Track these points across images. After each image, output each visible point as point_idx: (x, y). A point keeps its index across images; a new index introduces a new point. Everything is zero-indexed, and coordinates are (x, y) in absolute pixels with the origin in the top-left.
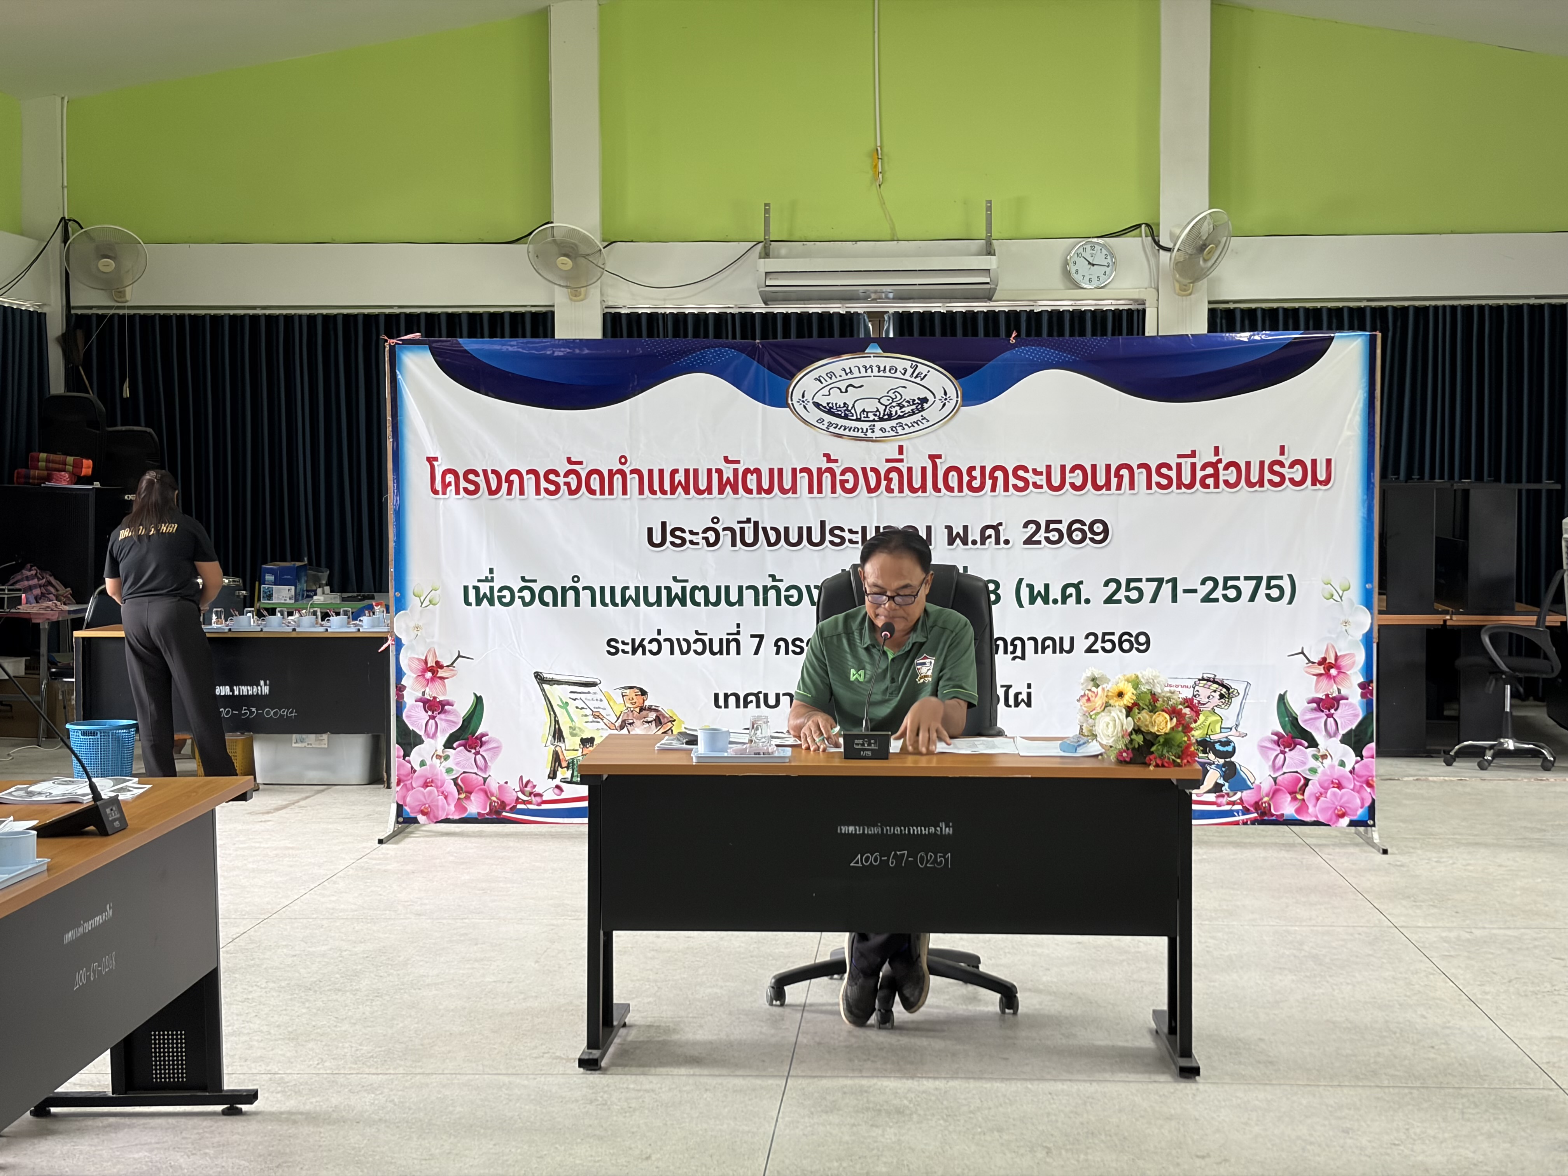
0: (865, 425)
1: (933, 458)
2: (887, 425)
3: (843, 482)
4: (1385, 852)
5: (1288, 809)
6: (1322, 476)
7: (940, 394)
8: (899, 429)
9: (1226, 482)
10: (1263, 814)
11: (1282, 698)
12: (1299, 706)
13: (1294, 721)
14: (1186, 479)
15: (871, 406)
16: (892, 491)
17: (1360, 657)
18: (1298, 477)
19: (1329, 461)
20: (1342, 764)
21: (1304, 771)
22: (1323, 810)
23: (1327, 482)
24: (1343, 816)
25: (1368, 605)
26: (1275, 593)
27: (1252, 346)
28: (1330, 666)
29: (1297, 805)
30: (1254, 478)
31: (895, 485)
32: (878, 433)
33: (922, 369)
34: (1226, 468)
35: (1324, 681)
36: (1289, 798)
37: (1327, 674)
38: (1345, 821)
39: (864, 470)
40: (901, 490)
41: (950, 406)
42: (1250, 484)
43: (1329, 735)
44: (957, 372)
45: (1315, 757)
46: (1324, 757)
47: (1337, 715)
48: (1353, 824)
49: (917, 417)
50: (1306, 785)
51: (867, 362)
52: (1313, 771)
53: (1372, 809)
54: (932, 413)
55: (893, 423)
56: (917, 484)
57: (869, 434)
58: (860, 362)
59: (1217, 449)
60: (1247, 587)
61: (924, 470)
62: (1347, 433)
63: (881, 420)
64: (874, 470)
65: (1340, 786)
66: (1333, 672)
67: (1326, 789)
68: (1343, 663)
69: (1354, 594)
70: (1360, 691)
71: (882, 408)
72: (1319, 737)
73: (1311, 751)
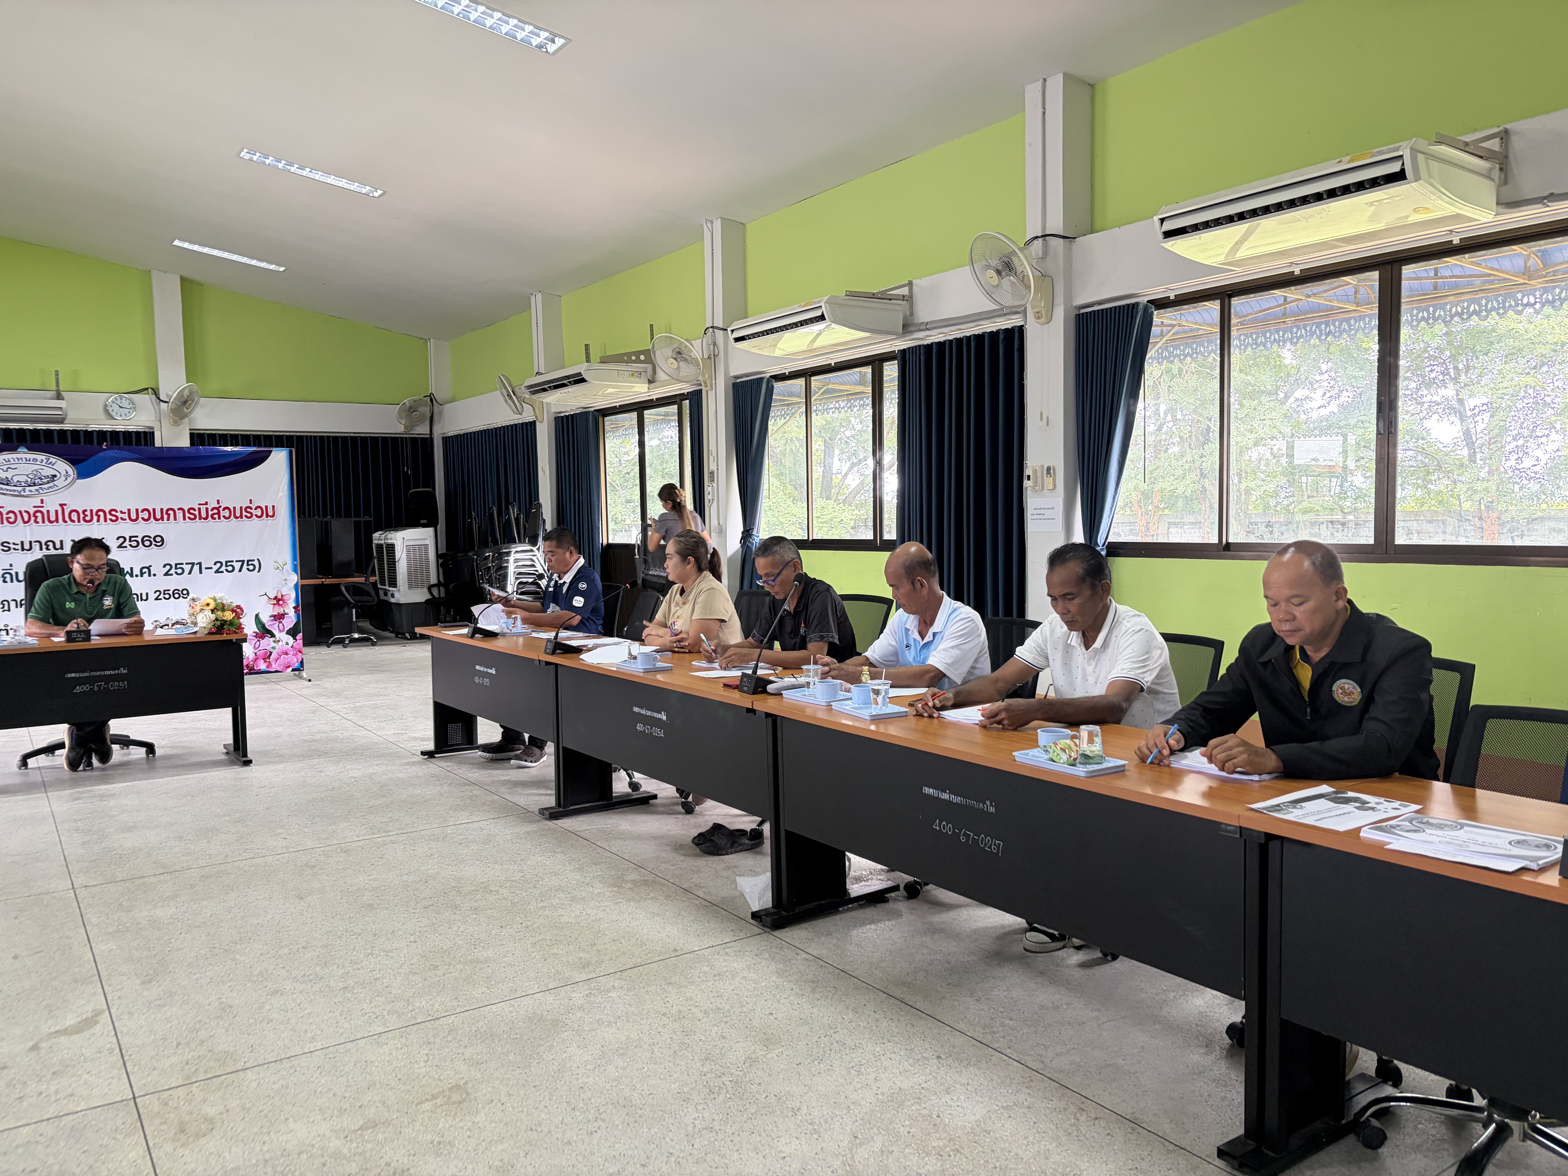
0: (20, 489)
1: (62, 505)
2: (33, 488)
3: (7, 519)
4: (310, 681)
5: (263, 666)
6: (270, 513)
7: (64, 473)
8: (41, 491)
9: (224, 517)
10: (251, 670)
11: (257, 616)
12: (265, 619)
13: (263, 626)
14: (204, 515)
15: (23, 479)
16: (37, 522)
17: (293, 595)
18: (259, 514)
19: (273, 507)
20: (287, 644)
21: (269, 648)
22: (279, 665)
23: (273, 516)
24: (289, 667)
25: (295, 571)
26: (251, 567)
27: (232, 453)
28: (279, 600)
29: (266, 664)
30: (238, 514)
31: (40, 519)
32: (28, 493)
33: (52, 460)
34: (224, 510)
35: (277, 607)
36: (262, 661)
37: (278, 604)
38: (290, 669)
39: (20, 512)
40: (43, 522)
41: (69, 479)
42: (236, 517)
43: (280, 631)
44: (73, 462)
45: (274, 642)
46: (278, 641)
47: (284, 622)
48: (293, 670)
49: (51, 484)
50: (270, 655)
51: (19, 456)
52: (274, 648)
53: (302, 663)
54: (60, 482)
55: (37, 487)
56: (53, 518)
57: (22, 493)
58: (15, 456)
59: (218, 502)
60: (237, 566)
61: (57, 512)
62: (281, 494)
63: (30, 486)
64: (26, 512)
65: (286, 654)
66: (281, 602)
67: (280, 656)
68: (285, 598)
69: (289, 567)
70: (293, 610)
71: (29, 480)
72: (276, 632)
73: (272, 639)
